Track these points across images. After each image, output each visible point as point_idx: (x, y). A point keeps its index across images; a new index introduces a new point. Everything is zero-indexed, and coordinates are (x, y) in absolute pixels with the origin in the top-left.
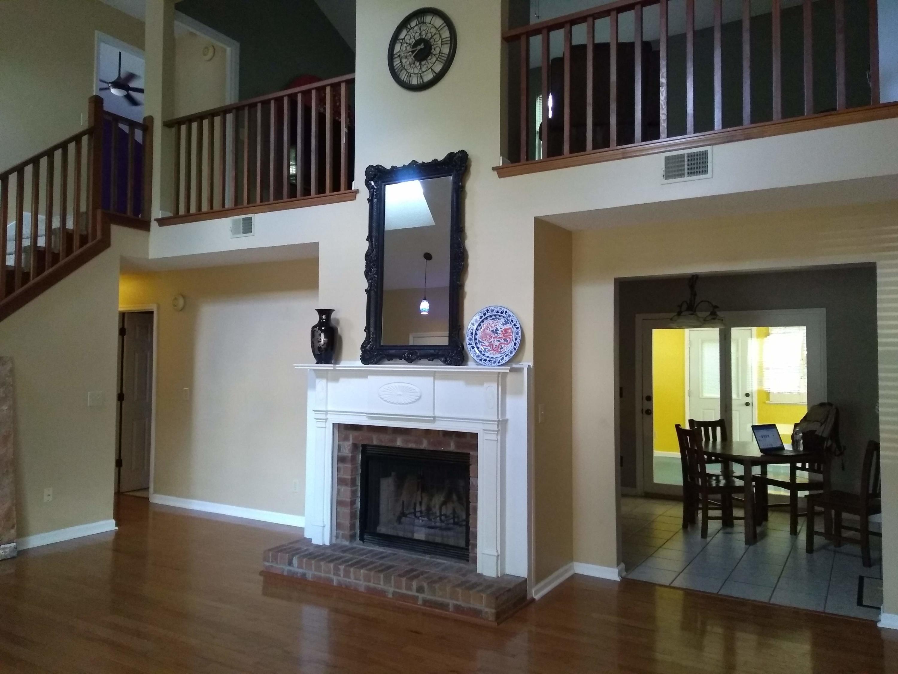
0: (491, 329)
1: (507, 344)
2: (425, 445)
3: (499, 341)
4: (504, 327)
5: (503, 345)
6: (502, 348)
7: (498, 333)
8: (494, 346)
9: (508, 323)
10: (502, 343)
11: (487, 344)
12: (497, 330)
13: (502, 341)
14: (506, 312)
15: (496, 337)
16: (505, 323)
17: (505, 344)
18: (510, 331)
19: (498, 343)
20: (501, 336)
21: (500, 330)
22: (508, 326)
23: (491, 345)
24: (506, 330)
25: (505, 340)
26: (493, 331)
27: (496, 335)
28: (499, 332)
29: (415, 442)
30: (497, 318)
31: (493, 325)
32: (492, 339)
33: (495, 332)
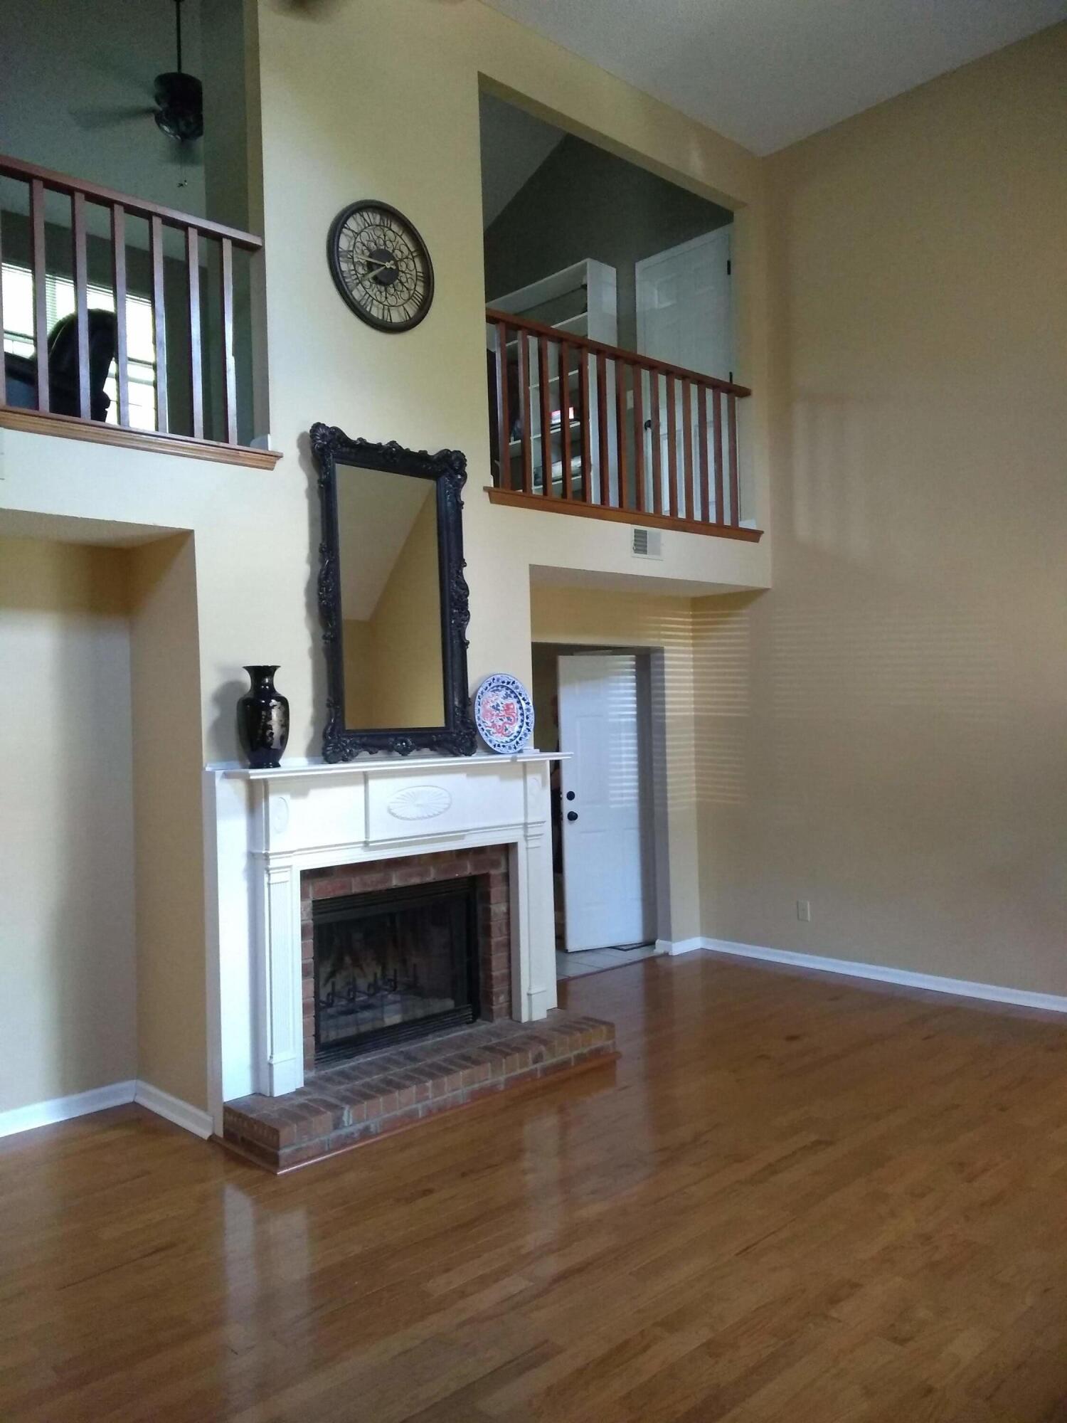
0: (492, 705)
1: (511, 724)
2: (432, 876)
3: (501, 719)
4: (506, 702)
5: (507, 726)
6: (506, 729)
7: (499, 710)
8: (498, 728)
9: (510, 697)
10: (505, 723)
11: (490, 724)
12: (498, 705)
13: (505, 720)
14: (514, 683)
15: (498, 715)
16: (507, 696)
17: (509, 724)
18: (512, 707)
19: (501, 723)
20: (503, 713)
21: (501, 705)
22: (510, 701)
23: (494, 726)
24: (508, 706)
25: (508, 719)
26: (493, 706)
27: (498, 712)
28: (501, 708)
29: (421, 875)
30: (497, 690)
31: (493, 699)
32: (494, 717)
33: (496, 708)
